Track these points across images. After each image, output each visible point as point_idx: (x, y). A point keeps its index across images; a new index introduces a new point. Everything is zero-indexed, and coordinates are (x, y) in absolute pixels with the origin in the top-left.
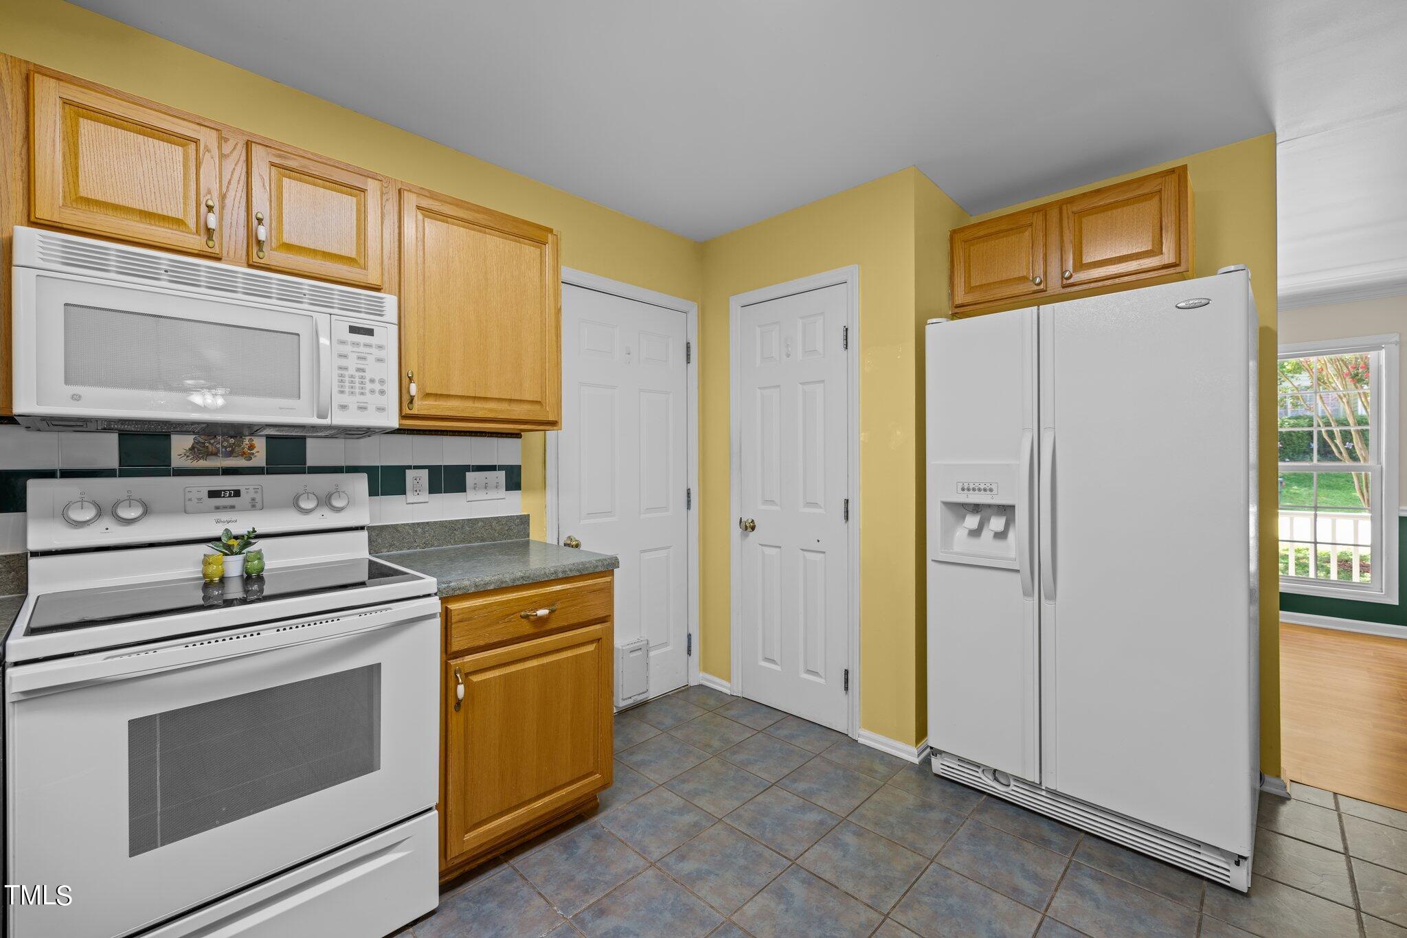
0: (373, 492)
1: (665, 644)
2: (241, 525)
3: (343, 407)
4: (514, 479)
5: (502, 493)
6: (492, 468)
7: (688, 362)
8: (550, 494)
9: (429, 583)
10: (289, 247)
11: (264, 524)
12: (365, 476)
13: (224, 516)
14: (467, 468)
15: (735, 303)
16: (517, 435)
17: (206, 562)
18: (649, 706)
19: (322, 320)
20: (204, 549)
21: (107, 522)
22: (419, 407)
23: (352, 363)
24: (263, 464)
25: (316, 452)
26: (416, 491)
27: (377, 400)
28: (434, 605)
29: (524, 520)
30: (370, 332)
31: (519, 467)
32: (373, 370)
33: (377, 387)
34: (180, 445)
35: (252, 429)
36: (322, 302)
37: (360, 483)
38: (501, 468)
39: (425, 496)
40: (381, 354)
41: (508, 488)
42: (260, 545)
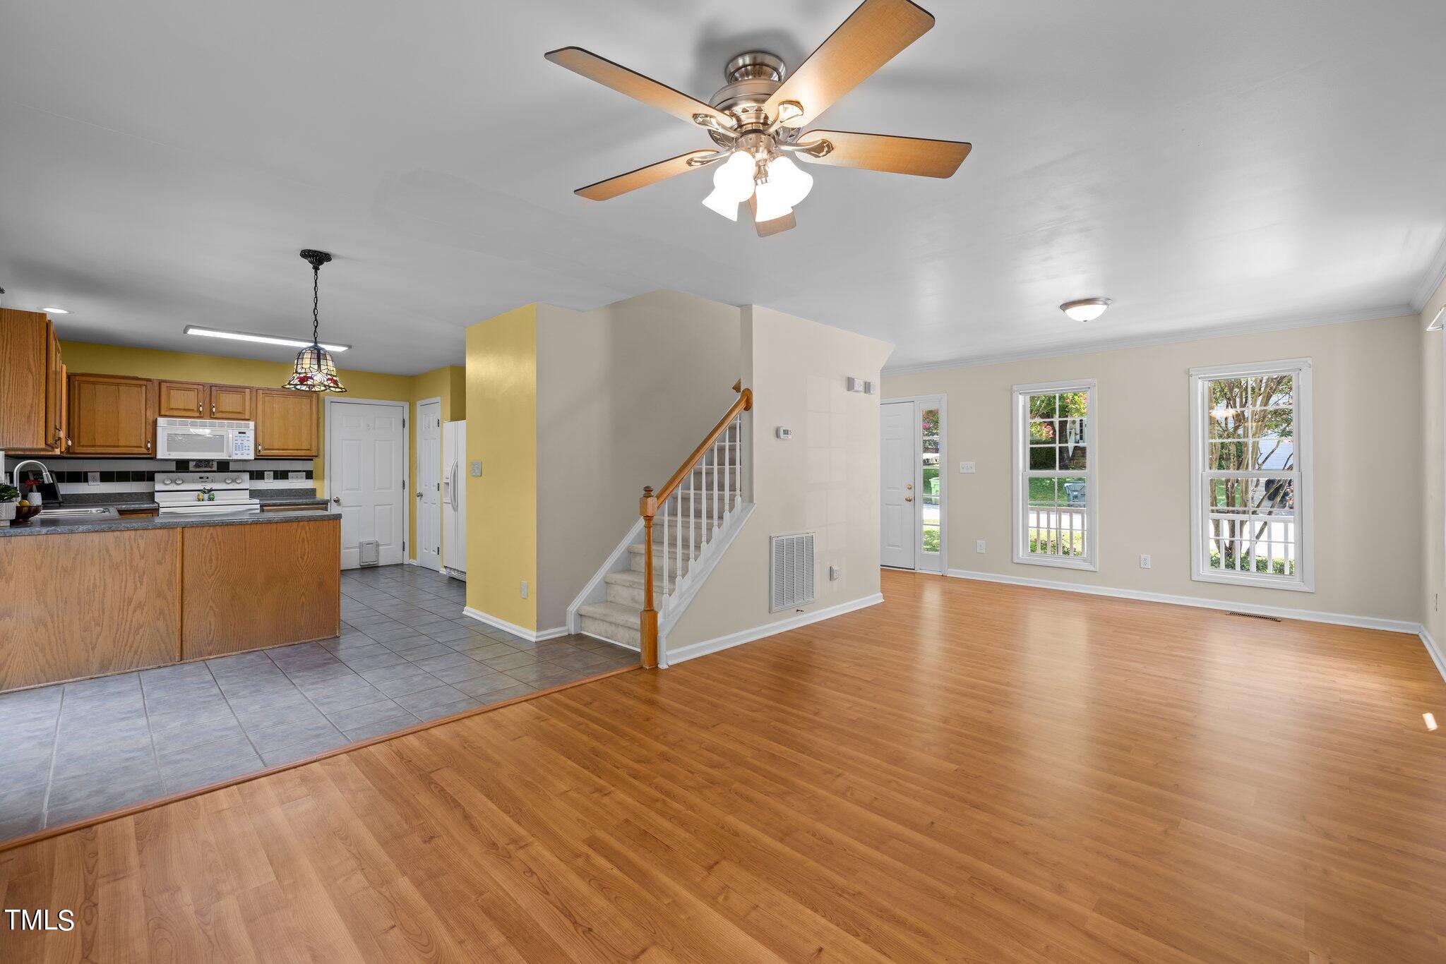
0: (251, 478)
1: (389, 544)
2: (208, 487)
3: (236, 454)
4: (309, 475)
5: (304, 480)
6: (300, 471)
7: (404, 427)
8: (326, 482)
9: (257, 501)
10: (222, 412)
11: (215, 486)
12: (248, 473)
13: (204, 484)
14: (289, 471)
15: (418, 403)
16: (312, 460)
17: (198, 495)
18: (380, 569)
19: (230, 431)
20: (199, 492)
21: (173, 484)
22: (263, 453)
23: (239, 442)
24: (216, 469)
25: (232, 467)
26: (269, 478)
27: (247, 452)
28: (258, 506)
29: (314, 490)
30: (244, 433)
31: (312, 471)
32: (246, 443)
33: (247, 448)
34: (192, 465)
35: (213, 460)
36: (230, 426)
37: (247, 476)
38: (304, 471)
39: (272, 480)
40: (248, 439)
41: (307, 478)
42: (213, 492)
